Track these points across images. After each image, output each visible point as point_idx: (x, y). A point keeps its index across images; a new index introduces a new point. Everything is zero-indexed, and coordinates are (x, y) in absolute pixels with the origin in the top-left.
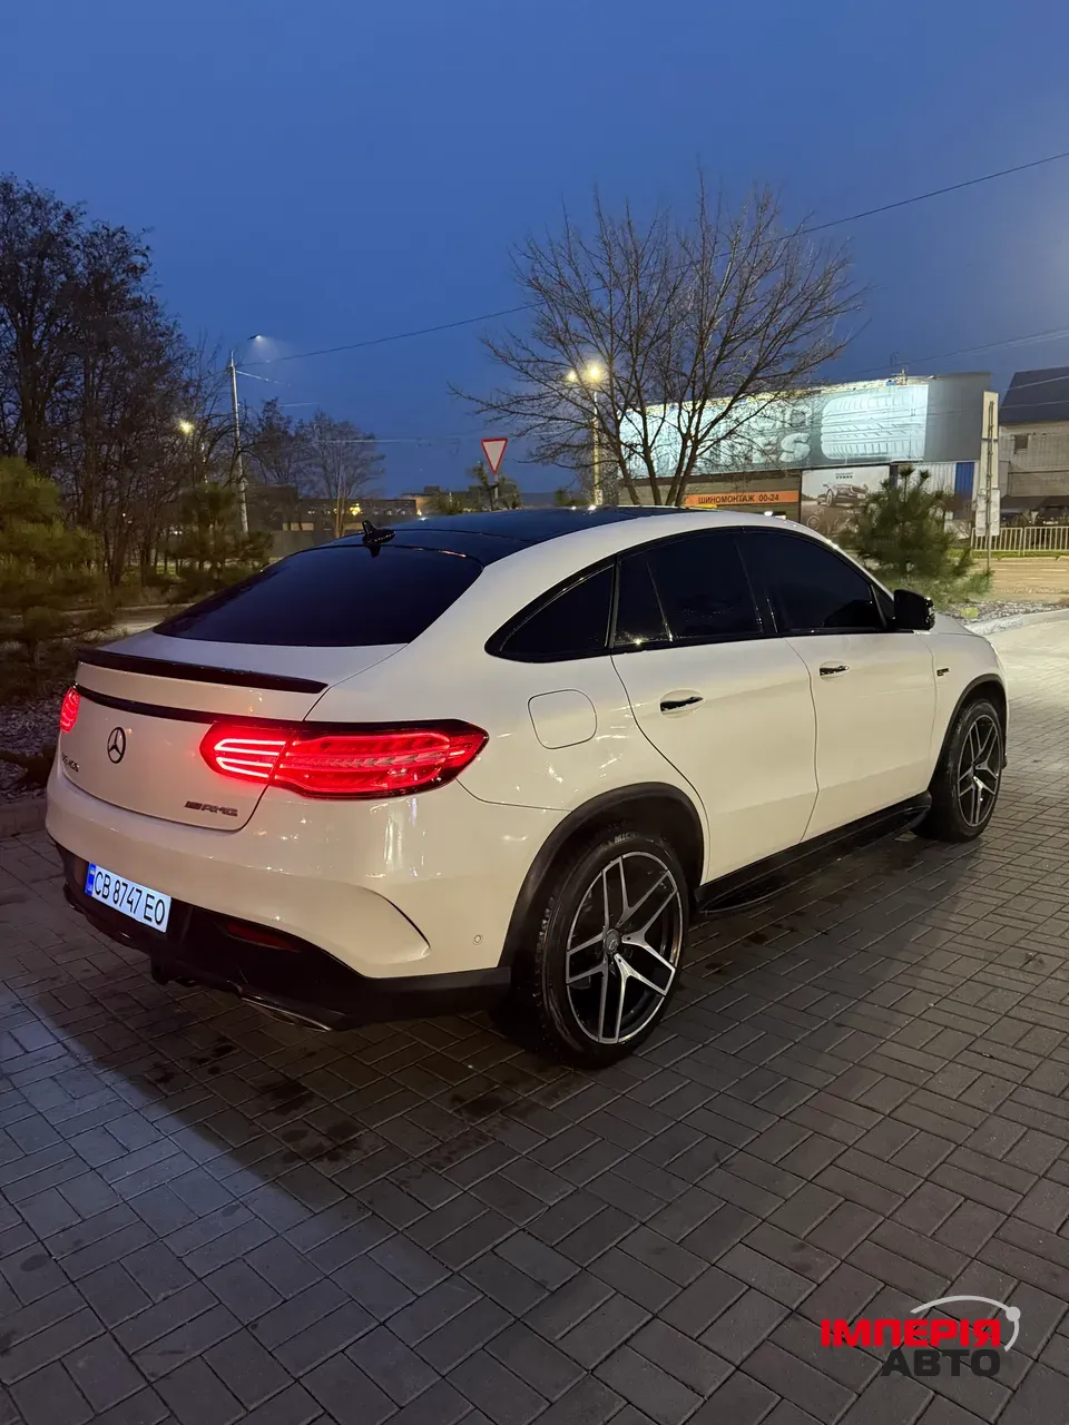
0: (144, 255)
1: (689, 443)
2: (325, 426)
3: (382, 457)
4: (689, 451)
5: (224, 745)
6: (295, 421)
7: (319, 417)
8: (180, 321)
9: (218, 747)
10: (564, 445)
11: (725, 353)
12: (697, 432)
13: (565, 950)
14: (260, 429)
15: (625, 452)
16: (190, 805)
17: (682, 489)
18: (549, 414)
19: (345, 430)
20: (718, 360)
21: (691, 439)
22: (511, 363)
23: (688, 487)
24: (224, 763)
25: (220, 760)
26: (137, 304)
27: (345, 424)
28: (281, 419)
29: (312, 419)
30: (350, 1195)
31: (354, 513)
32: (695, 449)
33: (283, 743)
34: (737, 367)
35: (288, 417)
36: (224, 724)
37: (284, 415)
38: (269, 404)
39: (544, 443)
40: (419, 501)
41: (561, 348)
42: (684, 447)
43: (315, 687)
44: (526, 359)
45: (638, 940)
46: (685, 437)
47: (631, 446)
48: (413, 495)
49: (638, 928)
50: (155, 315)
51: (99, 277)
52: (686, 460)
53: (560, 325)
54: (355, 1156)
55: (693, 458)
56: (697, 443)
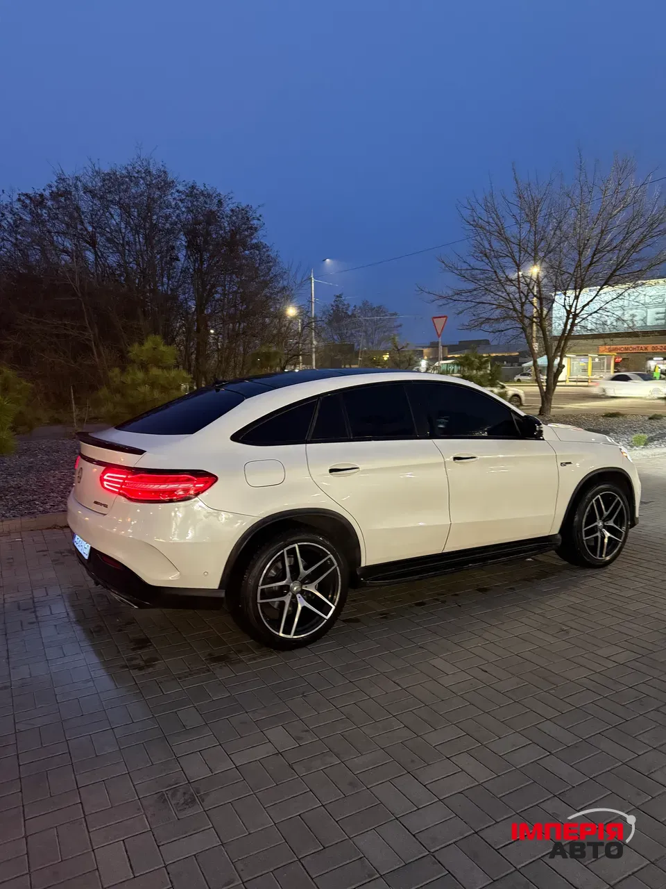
0: (259, 220)
1: (571, 316)
2: (366, 308)
3: (400, 326)
4: (570, 321)
5: (108, 476)
6: (351, 308)
7: (365, 304)
8: (279, 253)
9: (105, 477)
10: (487, 319)
11: (595, 260)
12: (576, 309)
13: (258, 586)
14: (332, 311)
15: (527, 321)
16: (96, 503)
17: (565, 344)
18: (478, 301)
19: (379, 310)
20: (590, 265)
21: (572, 315)
22: (455, 271)
23: (570, 343)
24: (107, 485)
25: (105, 483)
26: (257, 247)
27: (380, 307)
28: (344, 305)
29: (361, 305)
30: (136, 684)
31: (385, 359)
32: (574, 319)
33: (124, 476)
34: (604, 268)
35: (348, 304)
36: (109, 467)
37: (346, 303)
38: (338, 297)
39: (474, 318)
40: (426, 351)
41: (487, 261)
42: (568, 318)
43: (140, 452)
44: (465, 268)
45: (312, 588)
46: (569, 312)
47: (531, 319)
48: (423, 347)
49: (312, 582)
50: (267, 251)
51: (234, 233)
52: (569, 327)
53: (487, 246)
54: (150, 670)
55: (573, 325)
56: (576, 316)
